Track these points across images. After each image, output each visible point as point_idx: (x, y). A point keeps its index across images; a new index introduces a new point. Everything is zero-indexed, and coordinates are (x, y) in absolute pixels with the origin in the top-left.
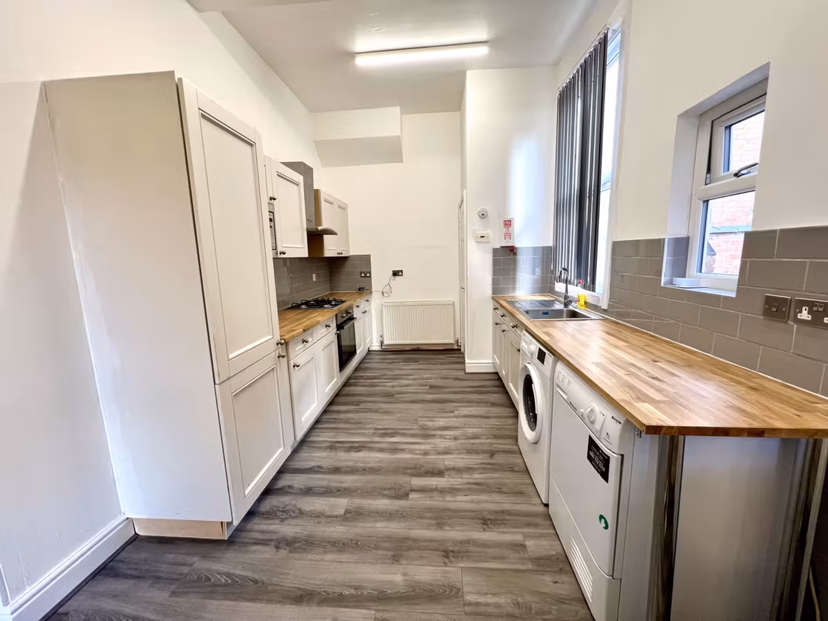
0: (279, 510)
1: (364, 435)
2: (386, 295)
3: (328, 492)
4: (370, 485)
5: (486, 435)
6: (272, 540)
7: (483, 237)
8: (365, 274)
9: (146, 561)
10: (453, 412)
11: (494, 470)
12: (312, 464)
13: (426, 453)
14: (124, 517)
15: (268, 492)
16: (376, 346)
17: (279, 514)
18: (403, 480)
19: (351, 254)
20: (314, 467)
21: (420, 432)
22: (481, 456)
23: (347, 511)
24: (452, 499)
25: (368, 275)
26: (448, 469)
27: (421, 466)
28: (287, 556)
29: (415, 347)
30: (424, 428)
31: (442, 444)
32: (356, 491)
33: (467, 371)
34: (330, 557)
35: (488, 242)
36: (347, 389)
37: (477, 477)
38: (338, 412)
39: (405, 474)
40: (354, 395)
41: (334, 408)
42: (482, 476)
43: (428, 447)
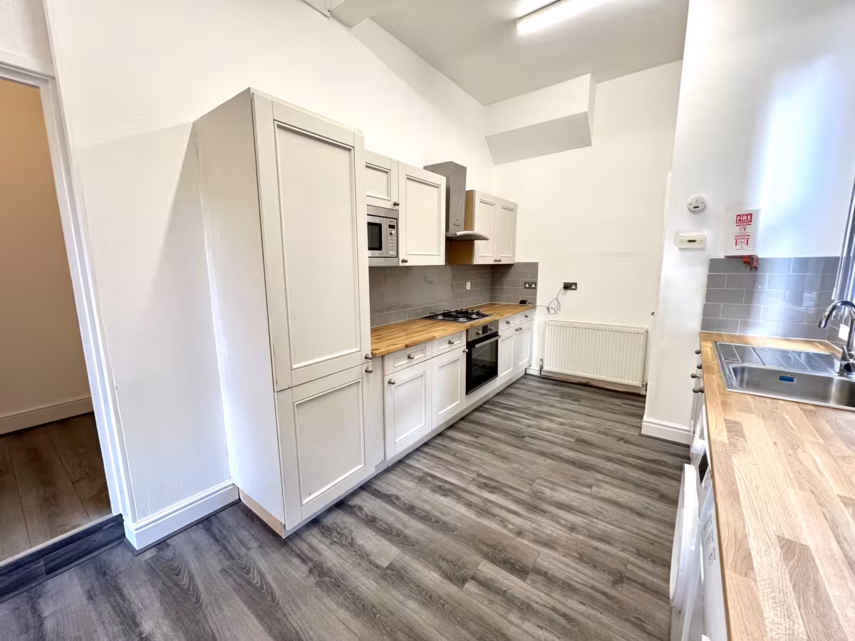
0: (336, 530)
1: (461, 477)
2: (552, 311)
3: (388, 532)
4: (432, 546)
5: (623, 543)
6: (312, 560)
7: (694, 241)
8: (530, 285)
9: (230, 527)
10: (590, 486)
11: (607, 609)
12: (393, 491)
13: (519, 533)
14: (232, 482)
15: (341, 505)
16: (534, 370)
17: (335, 534)
18: (472, 557)
19: (516, 261)
20: (393, 495)
21: (529, 499)
22: (598, 575)
23: (390, 567)
24: (517, 621)
25: (533, 286)
26: (538, 572)
27: (504, 549)
28: (312, 586)
29: (584, 381)
30: (537, 495)
31: (549, 528)
32: (414, 546)
33: (643, 432)
34: (343, 614)
35: (703, 249)
36: (477, 414)
37: (573, 605)
38: (453, 440)
39: (478, 550)
40: (479, 424)
41: (452, 433)
42: (581, 608)
43: (527, 525)
